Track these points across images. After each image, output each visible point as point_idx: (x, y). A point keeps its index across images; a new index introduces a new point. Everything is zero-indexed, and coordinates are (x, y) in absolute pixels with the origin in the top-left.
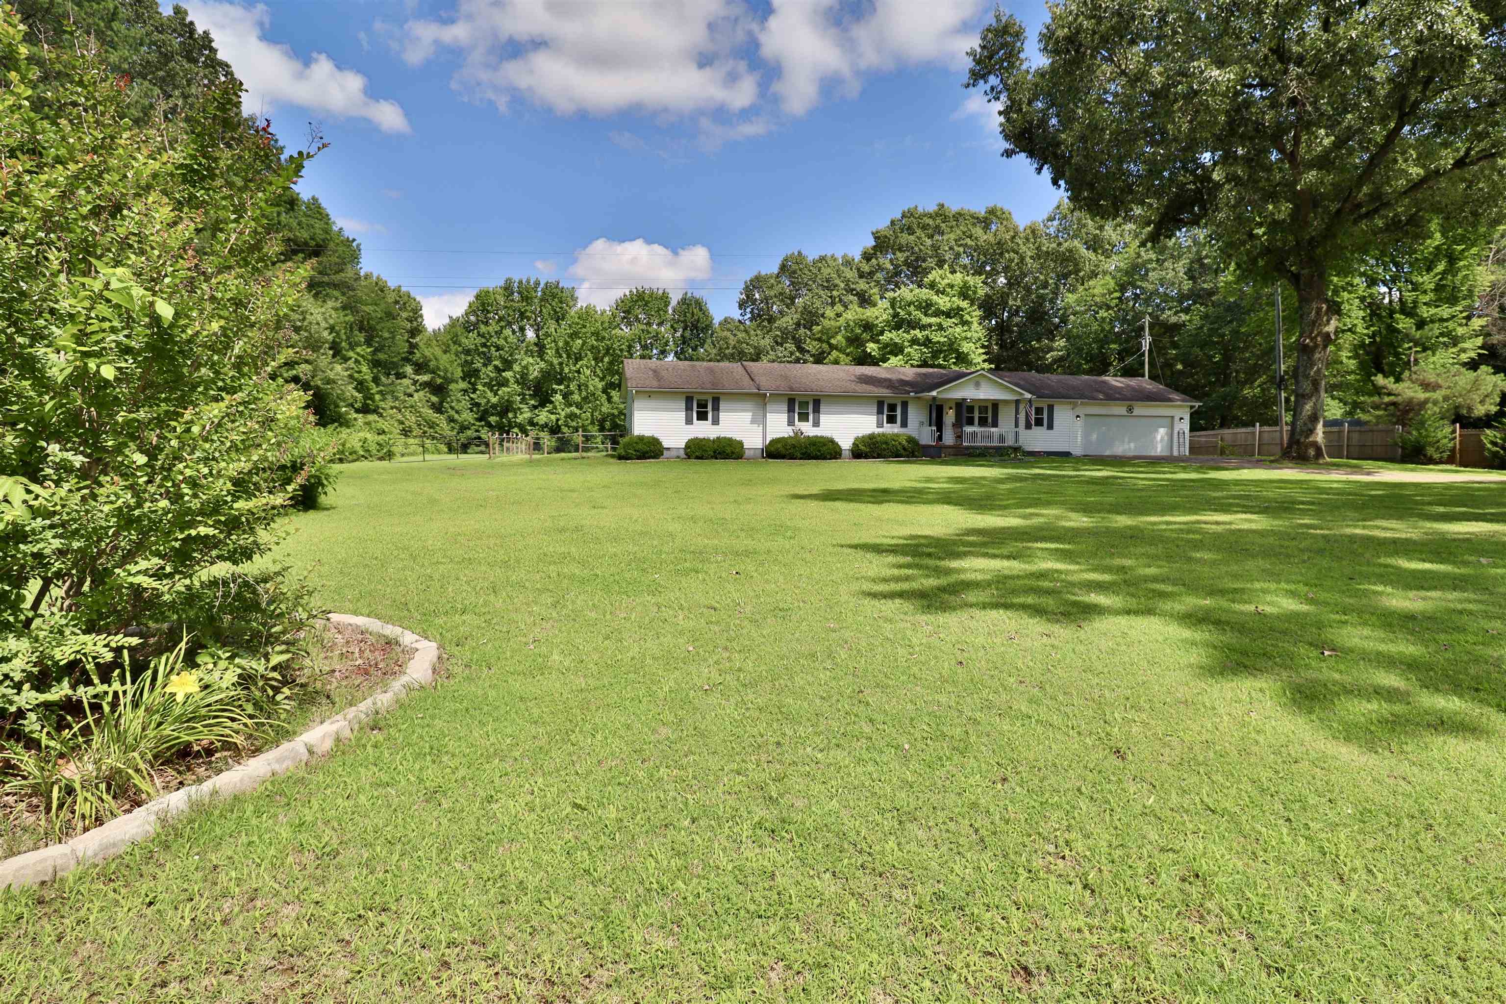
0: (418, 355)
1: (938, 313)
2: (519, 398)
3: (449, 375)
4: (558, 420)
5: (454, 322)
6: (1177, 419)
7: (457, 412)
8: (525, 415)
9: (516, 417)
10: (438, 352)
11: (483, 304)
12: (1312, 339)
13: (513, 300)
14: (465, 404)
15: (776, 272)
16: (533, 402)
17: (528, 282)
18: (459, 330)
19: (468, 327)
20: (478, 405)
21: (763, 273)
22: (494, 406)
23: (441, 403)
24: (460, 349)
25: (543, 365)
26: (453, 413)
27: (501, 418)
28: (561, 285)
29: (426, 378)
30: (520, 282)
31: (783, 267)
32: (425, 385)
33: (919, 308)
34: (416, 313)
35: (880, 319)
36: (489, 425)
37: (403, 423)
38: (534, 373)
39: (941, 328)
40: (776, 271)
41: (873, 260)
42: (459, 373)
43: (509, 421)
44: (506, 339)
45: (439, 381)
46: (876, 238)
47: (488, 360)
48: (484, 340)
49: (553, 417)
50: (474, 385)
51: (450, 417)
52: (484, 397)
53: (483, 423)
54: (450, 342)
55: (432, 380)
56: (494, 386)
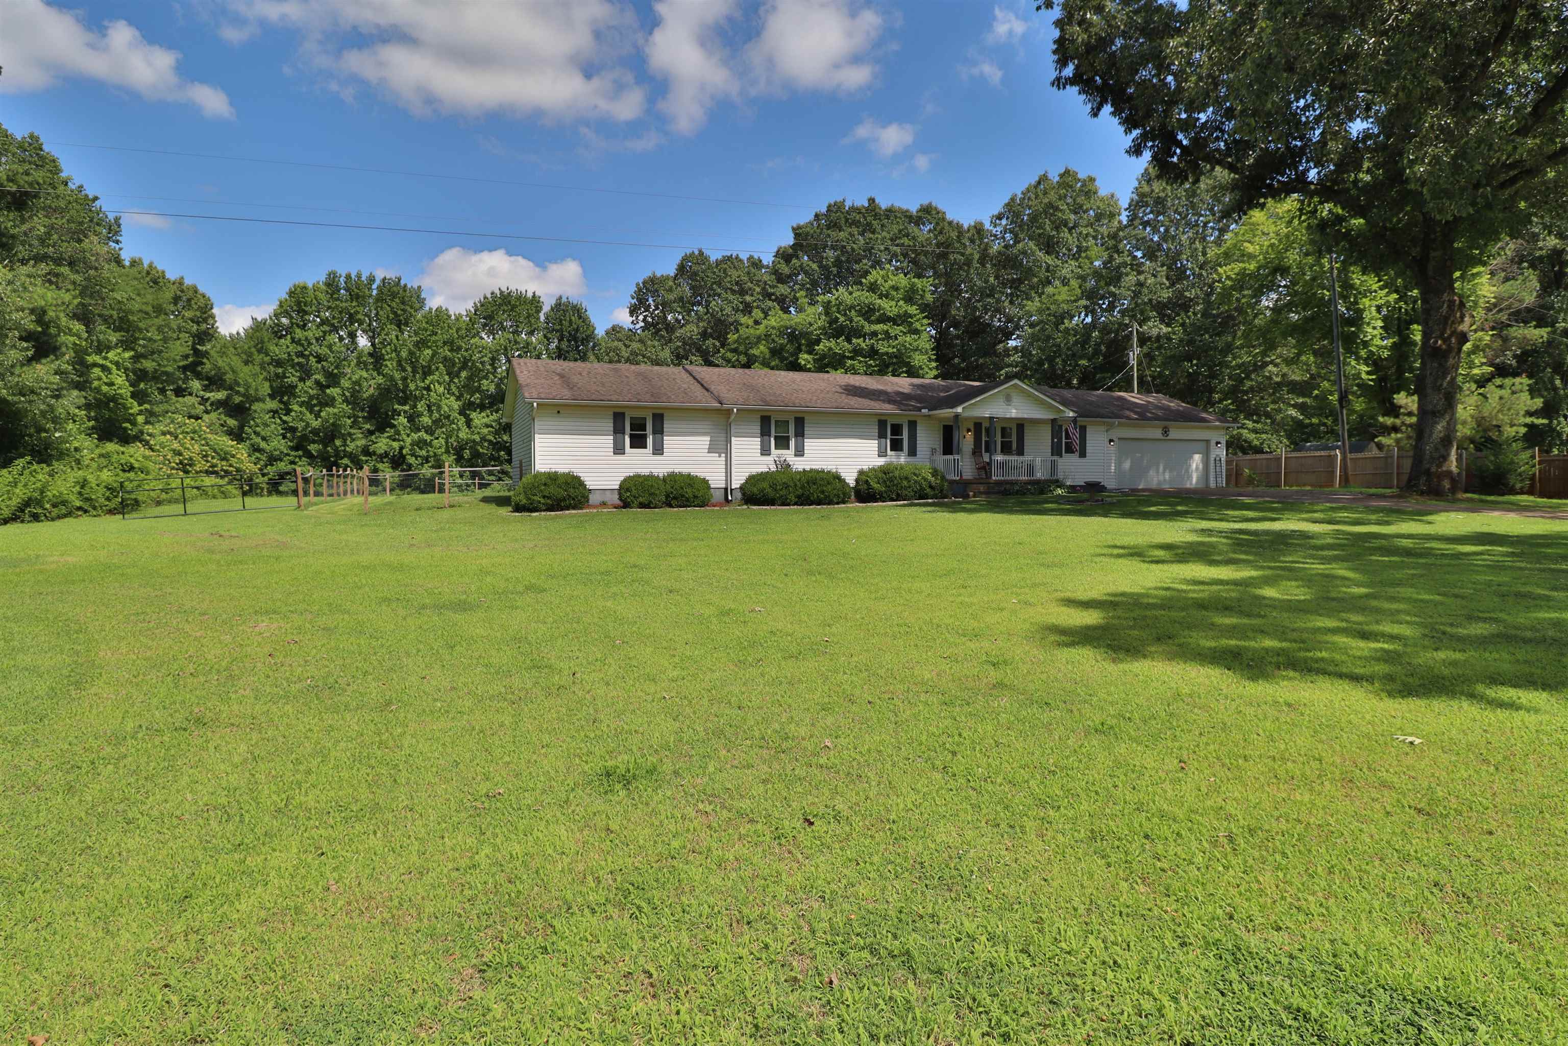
0: (208, 366)
1: (884, 319)
2: (349, 421)
3: (252, 392)
4: (401, 448)
5: (258, 326)
6: (1213, 443)
7: (264, 439)
8: (357, 443)
9: (345, 445)
10: (236, 362)
11: (298, 303)
12: (1445, 340)
13: (337, 299)
14: (275, 427)
15: (672, 274)
16: (368, 426)
17: (359, 276)
18: (266, 335)
19: (278, 332)
20: (293, 430)
21: (658, 274)
22: (315, 432)
23: (241, 427)
24: (267, 359)
25: (380, 380)
26: (258, 440)
27: (325, 446)
28: (402, 283)
29: (221, 395)
30: (348, 277)
31: (681, 268)
32: (218, 404)
33: (860, 313)
34: (205, 313)
35: (815, 326)
36: (309, 455)
37: (180, 454)
38: (369, 390)
39: (888, 336)
40: (672, 272)
41: (794, 261)
42: (265, 389)
43: (336, 450)
44: (330, 347)
45: (237, 399)
46: (797, 236)
47: (306, 374)
48: (300, 349)
49: (396, 445)
50: (286, 404)
51: (253, 445)
52: (301, 420)
53: (300, 453)
54: (253, 350)
55: (229, 397)
56: (315, 405)
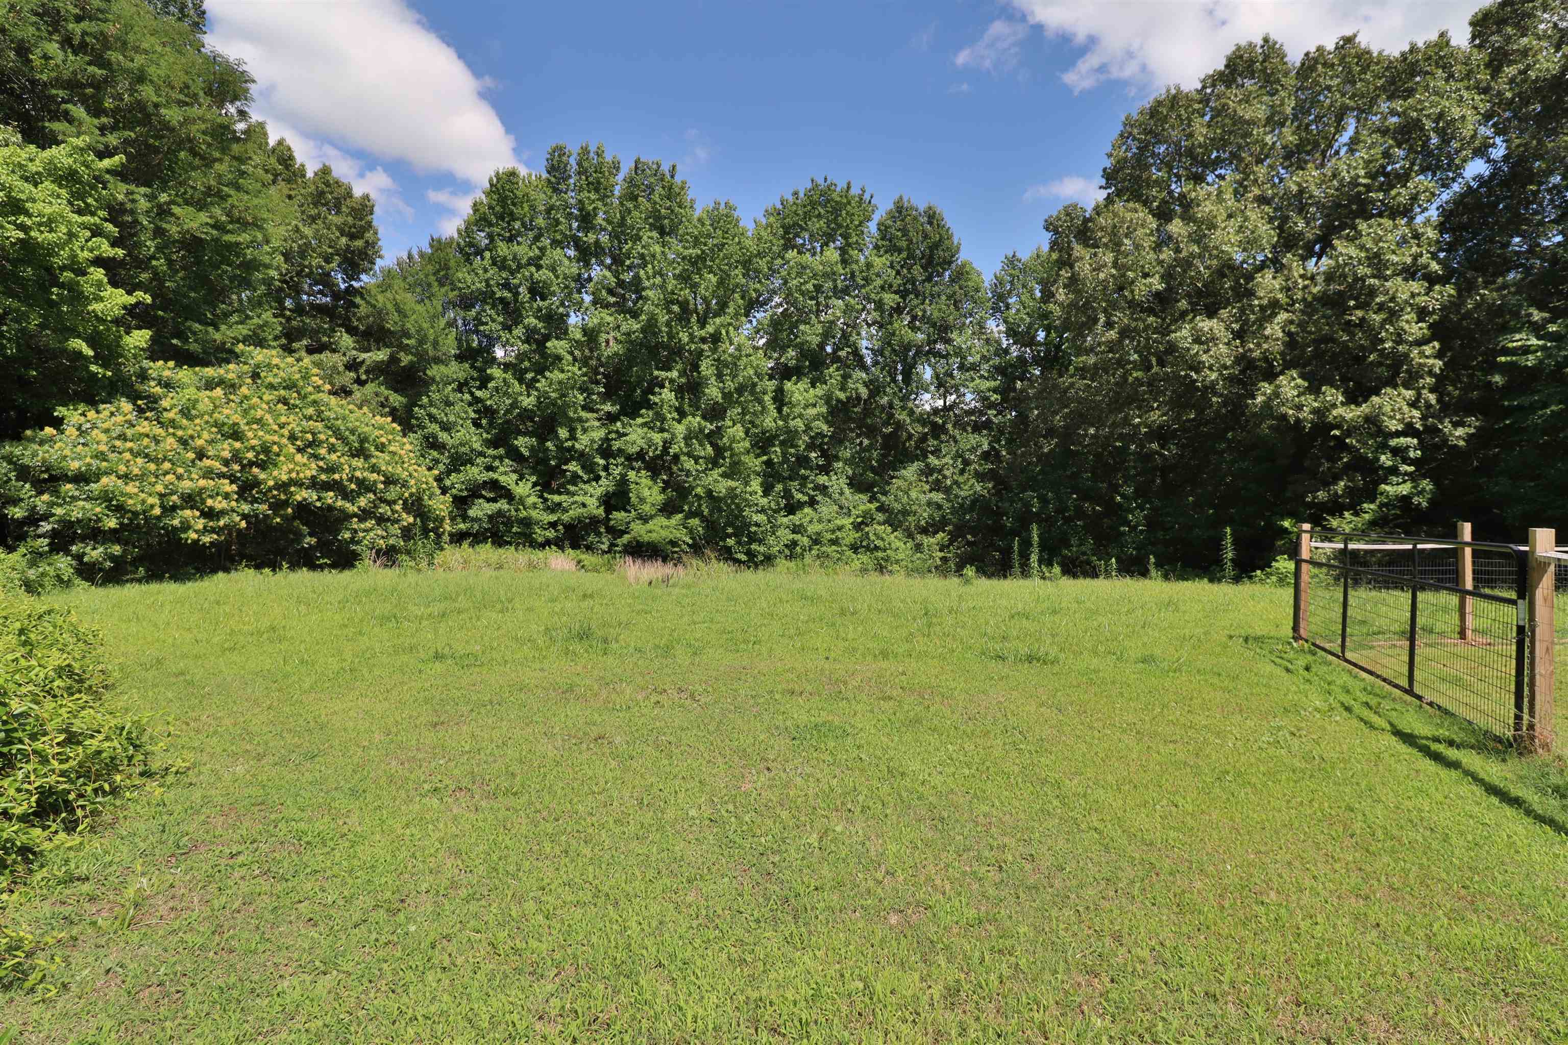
0: (363, 310)
2: (579, 397)
3: (428, 347)
4: (667, 445)
5: (440, 246)
7: (446, 427)
8: (592, 434)
9: (573, 437)
10: (409, 300)
11: (503, 200)
13: (566, 191)
14: (463, 407)
16: (608, 407)
17: (599, 154)
18: (454, 257)
19: (471, 253)
20: (489, 412)
22: (526, 415)
23: (409, 408)
24: (454, 293)
26: (434, 428)
27: (542, 439)
28: (664, 173)
29: (381, 355)
30: (585, 151)
32: (378, 370)
36: (514, 454)
37: (236, 435)
38: (611, 347)
42: (450, 346)
43: (560, 448)
44: (553, 269)
45: (406, 359)
47: (513, 317)
48: (504, 274)
49: (657, 438)
50: (482, 370)
51: (426, 438)
52: (506, 394)
53: (501, 451)
54: (432, 278)
55: (393, 359)
56: (526, 370)
